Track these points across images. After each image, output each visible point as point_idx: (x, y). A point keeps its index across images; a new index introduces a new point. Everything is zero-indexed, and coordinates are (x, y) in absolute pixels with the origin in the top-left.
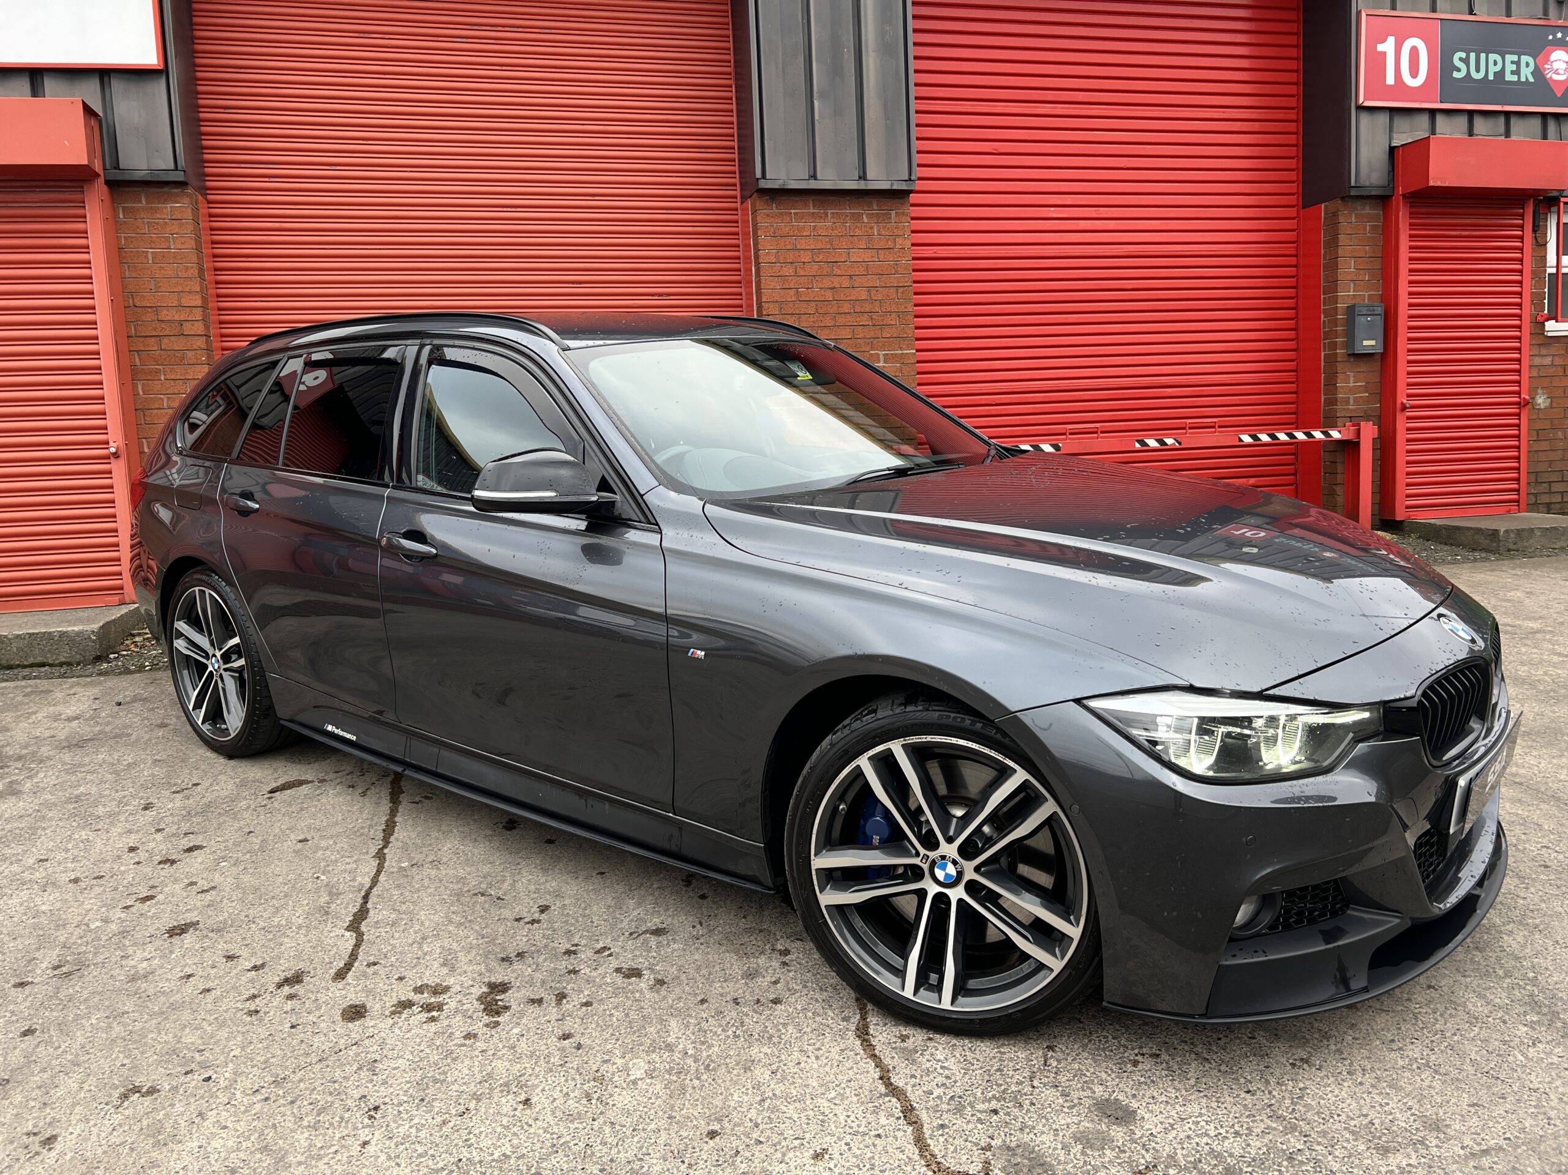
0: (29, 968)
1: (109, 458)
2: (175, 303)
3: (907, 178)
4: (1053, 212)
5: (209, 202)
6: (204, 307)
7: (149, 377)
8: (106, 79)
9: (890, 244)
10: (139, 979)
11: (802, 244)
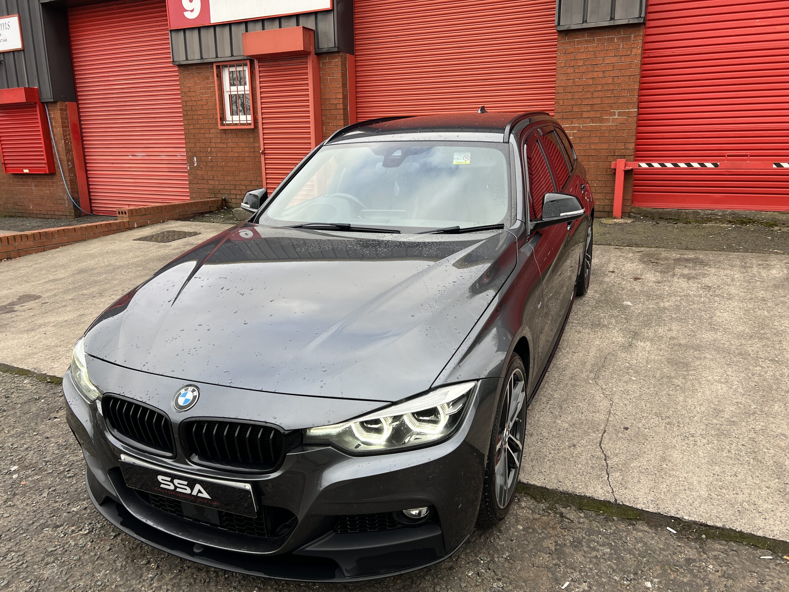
2: (335, 97)
3: (639, 16)
5: (356, 56)
8: (317, 16)
9: (629, 53)
11: (579, 56)
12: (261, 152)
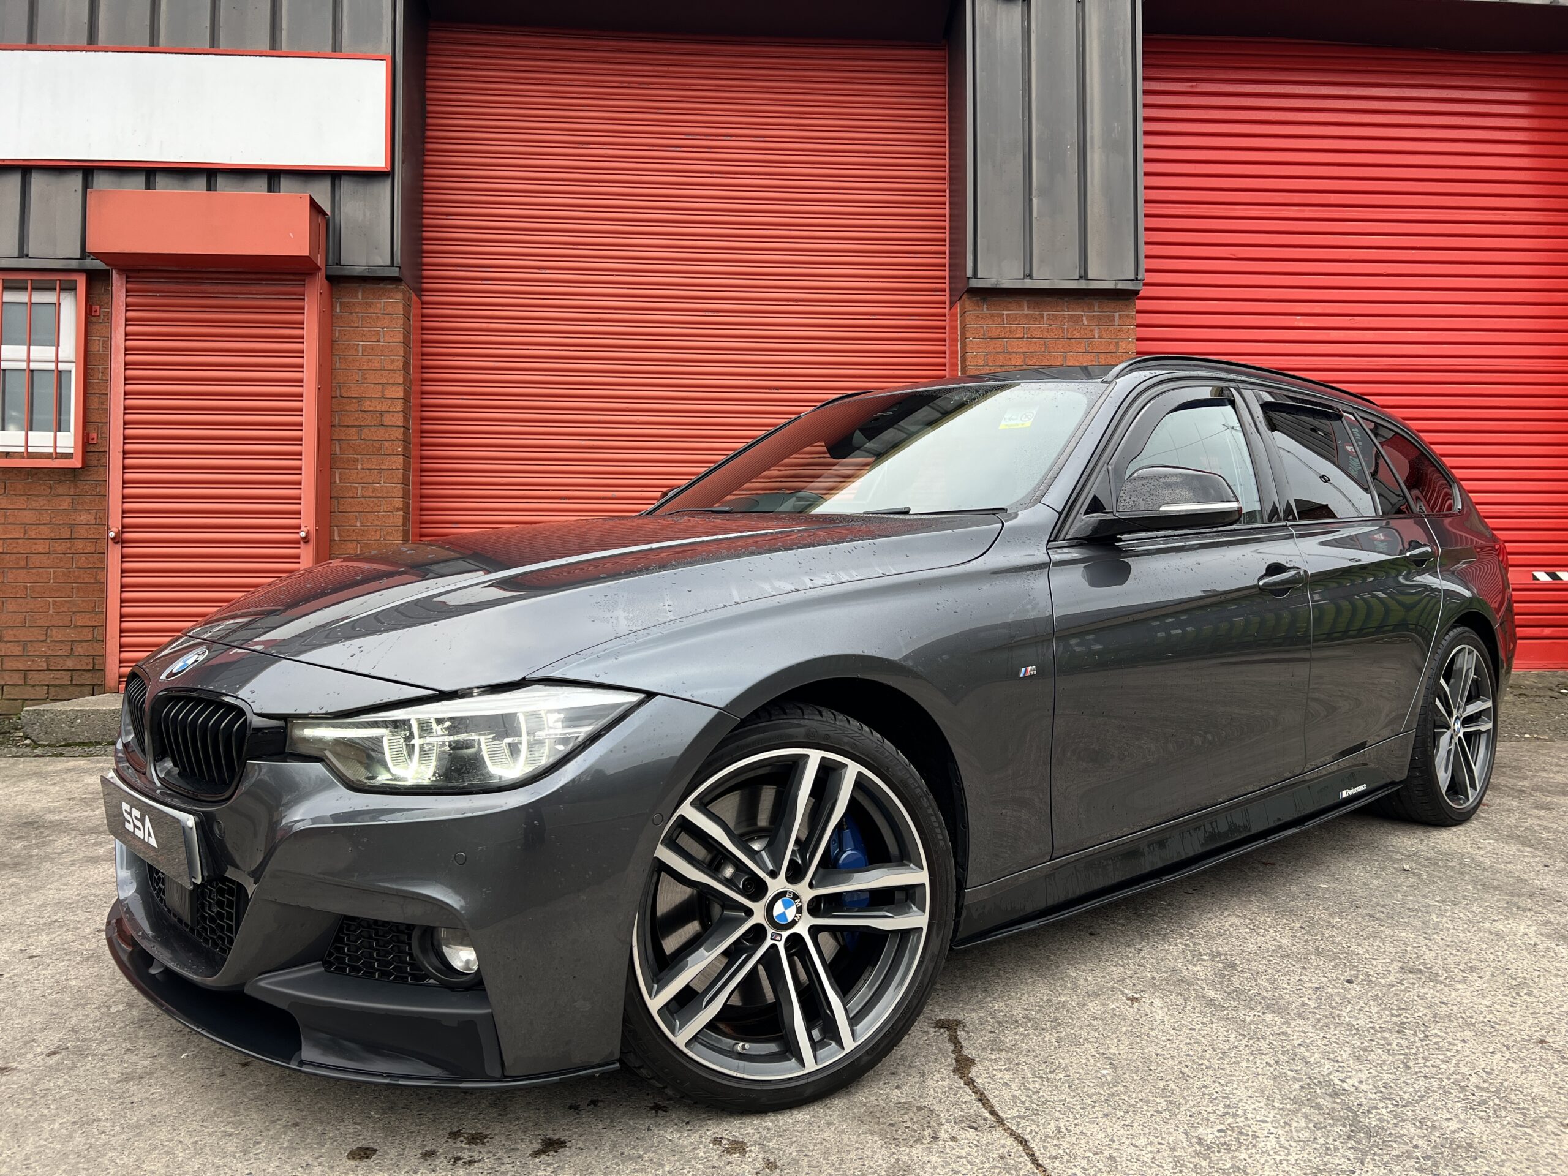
0: (22, 1051)
1: (299, 543)
2: (379, 395)
3: (1133, 277)
4: (1299, 321)
5: (423, 303)
6: (406, 399)
7: (346, 466)
8: (337, 182)
9: (1112, 348)
10: (133, 1079)
11: (1015, 346)
12: (112, 534)
